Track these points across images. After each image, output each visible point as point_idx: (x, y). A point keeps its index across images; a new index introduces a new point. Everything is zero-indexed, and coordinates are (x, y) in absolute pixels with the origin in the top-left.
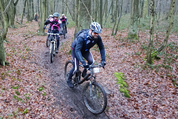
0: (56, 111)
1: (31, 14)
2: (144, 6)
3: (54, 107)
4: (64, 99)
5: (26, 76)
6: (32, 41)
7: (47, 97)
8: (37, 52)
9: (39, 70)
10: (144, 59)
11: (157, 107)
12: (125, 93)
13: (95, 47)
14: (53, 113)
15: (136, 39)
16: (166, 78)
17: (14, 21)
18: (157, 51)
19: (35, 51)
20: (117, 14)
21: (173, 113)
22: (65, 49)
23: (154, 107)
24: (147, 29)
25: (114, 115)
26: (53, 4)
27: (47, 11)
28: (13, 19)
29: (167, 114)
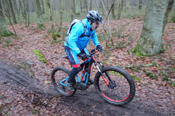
2: (44, 5)
10: (51, 38)
12: (44, 61)
15: (44, 27)
18: (58, 31)
25: (39, 76)
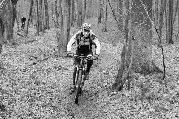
1: (43, 19)
6: (45, 67)
13: (159, 78)
17: (12, 31)
27: (71, 12)
28: (11, 28)
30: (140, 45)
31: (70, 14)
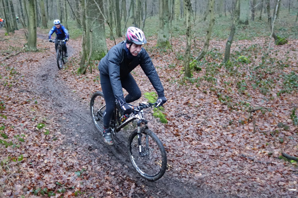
0: (67, 153)
1: (11, 21)
2: (176, 3)
3: (63, 148)
4: (78, 136)
5: (15, 110)
6: (17, 61)
7: (51, 136)
8: (28, 75)
9: (35, 101)
10: (181, 72)
11: (201, 130)
12: (161, 117)
14: (64, 157)
15: (169, 47)
16: (210, 93)
18: (197, 60)
19: (24, 75)
20: (141, 17)
21: (222, 135)
22: (72, 68)
23: (198, 130)
24: (181, 34)
26: (45, 5)
29: (214, 137)
30: (96, 37)
31: (34, 14)
